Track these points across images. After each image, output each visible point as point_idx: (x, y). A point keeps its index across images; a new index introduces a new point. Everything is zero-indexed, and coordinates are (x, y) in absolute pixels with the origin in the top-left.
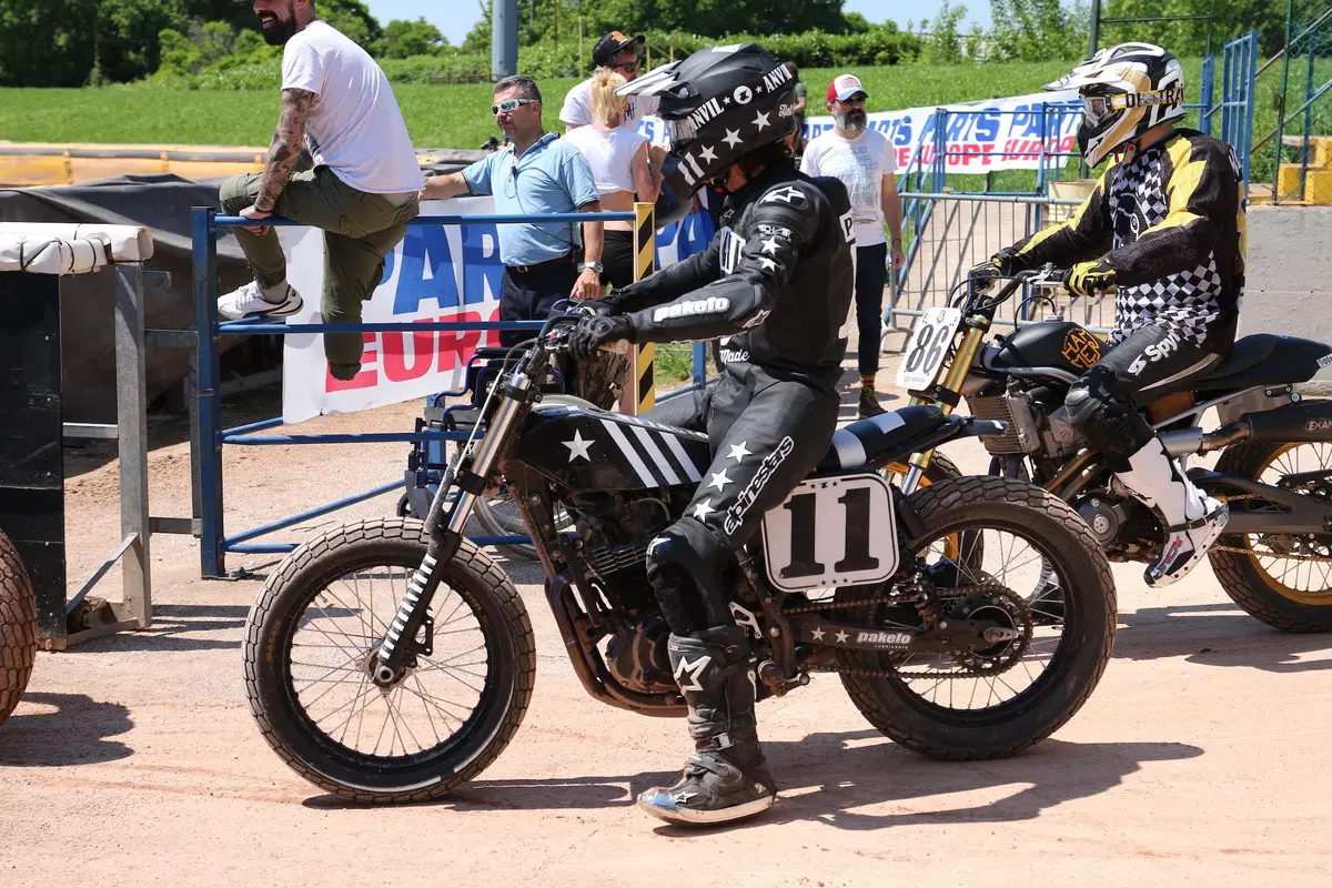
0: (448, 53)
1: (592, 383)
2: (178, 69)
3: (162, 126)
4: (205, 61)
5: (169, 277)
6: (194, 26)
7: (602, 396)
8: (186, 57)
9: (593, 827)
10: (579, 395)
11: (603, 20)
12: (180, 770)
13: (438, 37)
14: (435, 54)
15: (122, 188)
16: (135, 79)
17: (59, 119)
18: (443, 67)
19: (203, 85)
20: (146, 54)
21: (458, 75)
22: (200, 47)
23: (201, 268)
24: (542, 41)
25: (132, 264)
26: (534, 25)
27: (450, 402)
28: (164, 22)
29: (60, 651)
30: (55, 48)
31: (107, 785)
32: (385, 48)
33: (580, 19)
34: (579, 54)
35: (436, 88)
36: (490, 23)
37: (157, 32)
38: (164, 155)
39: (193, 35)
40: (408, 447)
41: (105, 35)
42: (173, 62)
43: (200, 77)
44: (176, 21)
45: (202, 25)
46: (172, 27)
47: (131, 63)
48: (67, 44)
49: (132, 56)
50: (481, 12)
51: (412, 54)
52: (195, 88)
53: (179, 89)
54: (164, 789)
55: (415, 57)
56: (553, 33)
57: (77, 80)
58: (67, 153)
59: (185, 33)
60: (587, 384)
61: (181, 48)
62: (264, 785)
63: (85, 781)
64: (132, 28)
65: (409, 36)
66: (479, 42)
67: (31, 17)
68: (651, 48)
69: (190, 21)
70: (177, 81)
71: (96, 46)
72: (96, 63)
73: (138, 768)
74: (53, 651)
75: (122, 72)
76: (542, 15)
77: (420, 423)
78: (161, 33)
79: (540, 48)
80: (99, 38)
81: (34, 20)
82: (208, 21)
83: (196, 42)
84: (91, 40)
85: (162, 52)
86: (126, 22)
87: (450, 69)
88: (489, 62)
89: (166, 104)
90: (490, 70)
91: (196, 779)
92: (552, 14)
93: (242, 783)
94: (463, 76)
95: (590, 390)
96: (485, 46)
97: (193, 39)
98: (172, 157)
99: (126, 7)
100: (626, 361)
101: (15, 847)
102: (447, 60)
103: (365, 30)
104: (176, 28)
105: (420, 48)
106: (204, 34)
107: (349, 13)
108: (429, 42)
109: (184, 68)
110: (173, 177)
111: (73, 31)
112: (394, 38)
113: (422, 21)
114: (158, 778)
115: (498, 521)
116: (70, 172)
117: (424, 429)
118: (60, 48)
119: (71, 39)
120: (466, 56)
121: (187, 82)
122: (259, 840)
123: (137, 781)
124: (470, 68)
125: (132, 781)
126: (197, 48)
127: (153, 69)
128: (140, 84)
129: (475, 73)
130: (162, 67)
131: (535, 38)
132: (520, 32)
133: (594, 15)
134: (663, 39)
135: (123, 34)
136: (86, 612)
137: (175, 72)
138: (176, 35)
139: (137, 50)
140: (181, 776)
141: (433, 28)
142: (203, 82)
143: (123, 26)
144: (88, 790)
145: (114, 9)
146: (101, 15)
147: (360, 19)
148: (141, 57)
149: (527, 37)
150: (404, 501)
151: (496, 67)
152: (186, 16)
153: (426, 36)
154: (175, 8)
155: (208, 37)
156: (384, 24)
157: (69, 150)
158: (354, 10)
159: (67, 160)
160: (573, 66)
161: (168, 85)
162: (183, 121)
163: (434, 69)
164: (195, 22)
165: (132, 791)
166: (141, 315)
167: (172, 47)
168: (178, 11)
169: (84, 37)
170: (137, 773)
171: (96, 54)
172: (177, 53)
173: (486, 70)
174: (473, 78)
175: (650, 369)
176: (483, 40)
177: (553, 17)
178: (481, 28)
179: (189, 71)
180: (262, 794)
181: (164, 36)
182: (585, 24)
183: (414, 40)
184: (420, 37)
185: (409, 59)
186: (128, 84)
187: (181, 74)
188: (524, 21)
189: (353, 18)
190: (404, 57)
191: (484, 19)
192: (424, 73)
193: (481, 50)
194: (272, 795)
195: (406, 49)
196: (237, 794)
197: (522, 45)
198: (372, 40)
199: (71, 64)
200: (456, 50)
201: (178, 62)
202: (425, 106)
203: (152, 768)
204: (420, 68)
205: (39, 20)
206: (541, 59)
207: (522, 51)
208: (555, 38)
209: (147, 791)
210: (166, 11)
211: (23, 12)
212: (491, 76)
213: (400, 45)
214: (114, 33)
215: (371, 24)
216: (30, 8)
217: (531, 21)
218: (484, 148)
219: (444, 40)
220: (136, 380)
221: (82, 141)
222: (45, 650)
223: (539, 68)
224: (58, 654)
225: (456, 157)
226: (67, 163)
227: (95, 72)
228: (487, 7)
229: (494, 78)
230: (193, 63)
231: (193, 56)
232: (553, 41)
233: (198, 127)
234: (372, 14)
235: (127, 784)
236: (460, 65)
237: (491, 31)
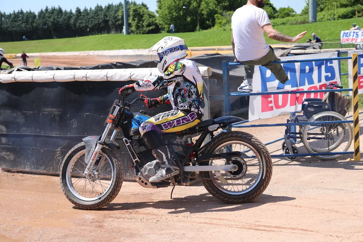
0: (296, 16)
1: (340, 108)
2: (220, 25)
3: (216, 41)
4: (228, 22)
5: (216, 81)
6: (224, 13)
7: (342, 112)
8: (222, 22)
9: (342, 239)
10: (335, 112)
11: (342, 3)
12: (220, 219)
13: (293, 12)
14: (293, 16)
15: (204, 58)
16: (209, 29)
17: (188, 41)
18: (295, 20)
19: (227, 29)
20: (211, 22)
21: (299, 22)
22: (226, 19)
23: (225, 78)
24: (324, 10)
25: (206, 77)
26: (322, 6)
27: (297, 114)
28: (216, 12)
29: (188, 186)
30: (187, 21)
31: (200, 223)
32: (278, 16)
33: (335, 3)
34: (336, 13)
35: (293, 26)
36: (309, 6)
37: (214, 15)
38: (216, 49)
39: (224, 15)
40: (285, 128)
41: (200, 17)
42: (219, 23)
43: (226, 27)
44: (219, 12)
45: (226, 13)
46: (218, 14)
47: (207, 24)
48: (190, 21)
49: (208, 22)
50: (306, 3)
51: (286, 17)
52: (225, 30)
53: (220, 31)
54: (216, 224)
55: (287, 18)
56: (327, 8)
57: (193, 30)
58: (190, 50)
59: (222, 15)
60: (338, 108)
61: (221, 19)
62: (244, 224)
63: (194, 222)
64: (207, 15)
65: (285, 12)
66: (305, 12)
67: (180, 13)
68: (357, 10)
69: (223, 12)
70: (220, 29)
71: (198, 20)
72: (198, 25)
73: (209, 218)
74: (186, 186)
75: (205, 27)
76: (324, 3)
77: (288, 121)
78: (215, 16)
79: (324, 12)
80: (199, 18)
81: (181, 14)
82: (228, 11)
83: (225, 17)
84: (197, 19)
85: (216, 21)
86: (206, 13)
87: (297, 20)
88: (308, 17)
89: (217, 35)
90: (309, 20)
91: (225, 222)
92: (327, 2)
93: (238, 223)
94: (301, 22)
95: (339, 110)
96: (307, 13)
97: (224, 16)
98: (219, 50)
99: (206, 9)
100: (350, 101)
101: (176, 239)
102: (296, 18)
103: (272, 11)
104: (219, 14)
105: (288, 15)
106: (227, 15)
107: (268, 6)
108: (291, 13)
109: (222, 25)
110: (218, 54)
111: (192, 17)
112: (281, 13)
113: (289, 7)
114: (214, 221)
115: (312, 149)
116: (191, 55)
117: (289, 122)
118: (188, 21)
119: (191, 19)
120: (301, 16)
121: (223, 29)
122: (242, 239)
123: (208, 222)
124: (303, 20)
125: (207, 222)
126: (225, 19)
127: (213, 25)
128: (210, 30)
129: (304, 21)
130: (216, 25)
131: (322, 10)
132: (318, 8)
133: (339, 2)
134: (361, 7)
135: (205, 16)
136: (195, 175)
137: (219, 26)
138: (220, 16)
139: (209, 21)
140: (221, 221)
141: (292, 9)
142: (227, 28)
143: (205, 14)
144: (195, 224)
145: (203, 10)
146: (199, 12)
147: (271, 8)
148: (210, 23)
149: (320, 10)
150: (284, 143)
151: (310, 19)
152: (222, 10)
153: (290, 11)
154: (219, 8)
155: (228, 16)
156: (278, 9)
157: (191, 49)
158: (269, 5)
159: (190, 52)
160: (333, 17)
161: (218, 30)
162: (222, 40)
163: (292, 20)
164: (225, 12)
165: (207, 225)
166: (209, 92)
167: (219, 19)
168: (220, 9)
169: (195, 18)
170: (209, 220)
171: (198, 22)
172: (220, 21)
173: (308, 20)
174: (304, 22)
175: (357, 103)
176: (307, 11)
177: (327, 4)
178: (306, 8)
179: (223, 26)
180: (244, 227)
181: (216, 16)
182: (337, 4)
183: (286, 13)
184: (288, 12)
185: (285, 18)
186: (207, 30)
187: (221, 27)
188: (319, 5)
189: (269, 8)
190: (284, 18)
191: (306, 5)
192: (289, 22)
193: (306, 14)
194: (247, 227)
195: (284, 15)
196: (237, 227)
197: (318, 12)
198: (274, 13)
199: (191, 26)
200: (299, 15)
201: (220, 23)
202: (290, 31)
203: (213, 219)
204: (288, 20)
205: (183, 14)
206: (324, 16)
207: (318, 14)
208: (328, 9)
209: (212, 225)
210: (216, 9)
211: (179, 12)
212: (309, 21)
213: (282, 15)
214: (203, 16)
215: (274, 9)
216: (180, 11)
217: (321, 5)
218: (307, 42)
219: (296, 13)
220: (208, 110)
221: (195, 46)
222: (184, 185)
223: (323, 18)
224: (187, 187)
225: (299, 45)
226: (190, 53)
227: (198, 27)
228: (307, 2)
229: (310, 22)
230: (224, 23)
231: (224, 21)
232: (327, 10)
233: (226, 41)
234: (274, 6)
235: (206, 223)
236: (300, 19)
237: (309, 8)
